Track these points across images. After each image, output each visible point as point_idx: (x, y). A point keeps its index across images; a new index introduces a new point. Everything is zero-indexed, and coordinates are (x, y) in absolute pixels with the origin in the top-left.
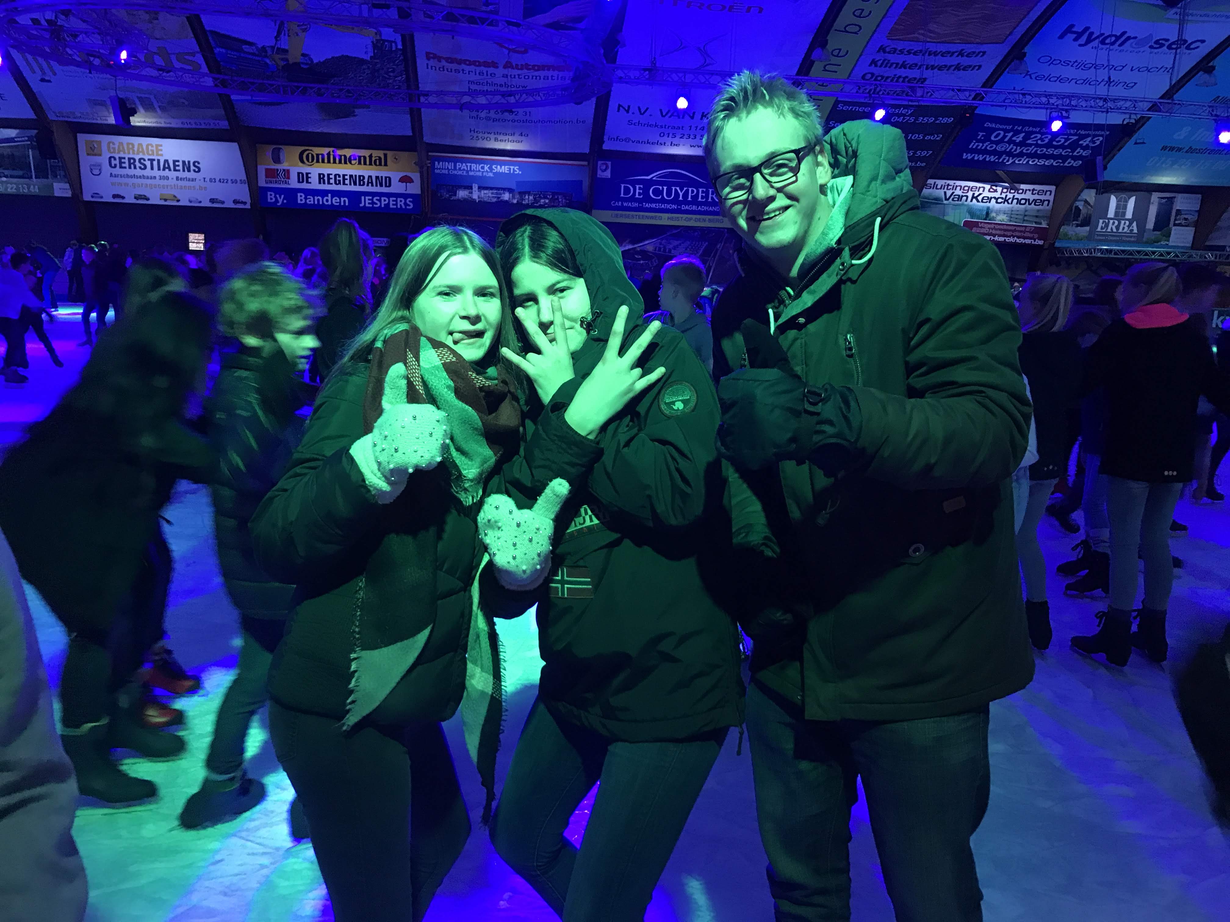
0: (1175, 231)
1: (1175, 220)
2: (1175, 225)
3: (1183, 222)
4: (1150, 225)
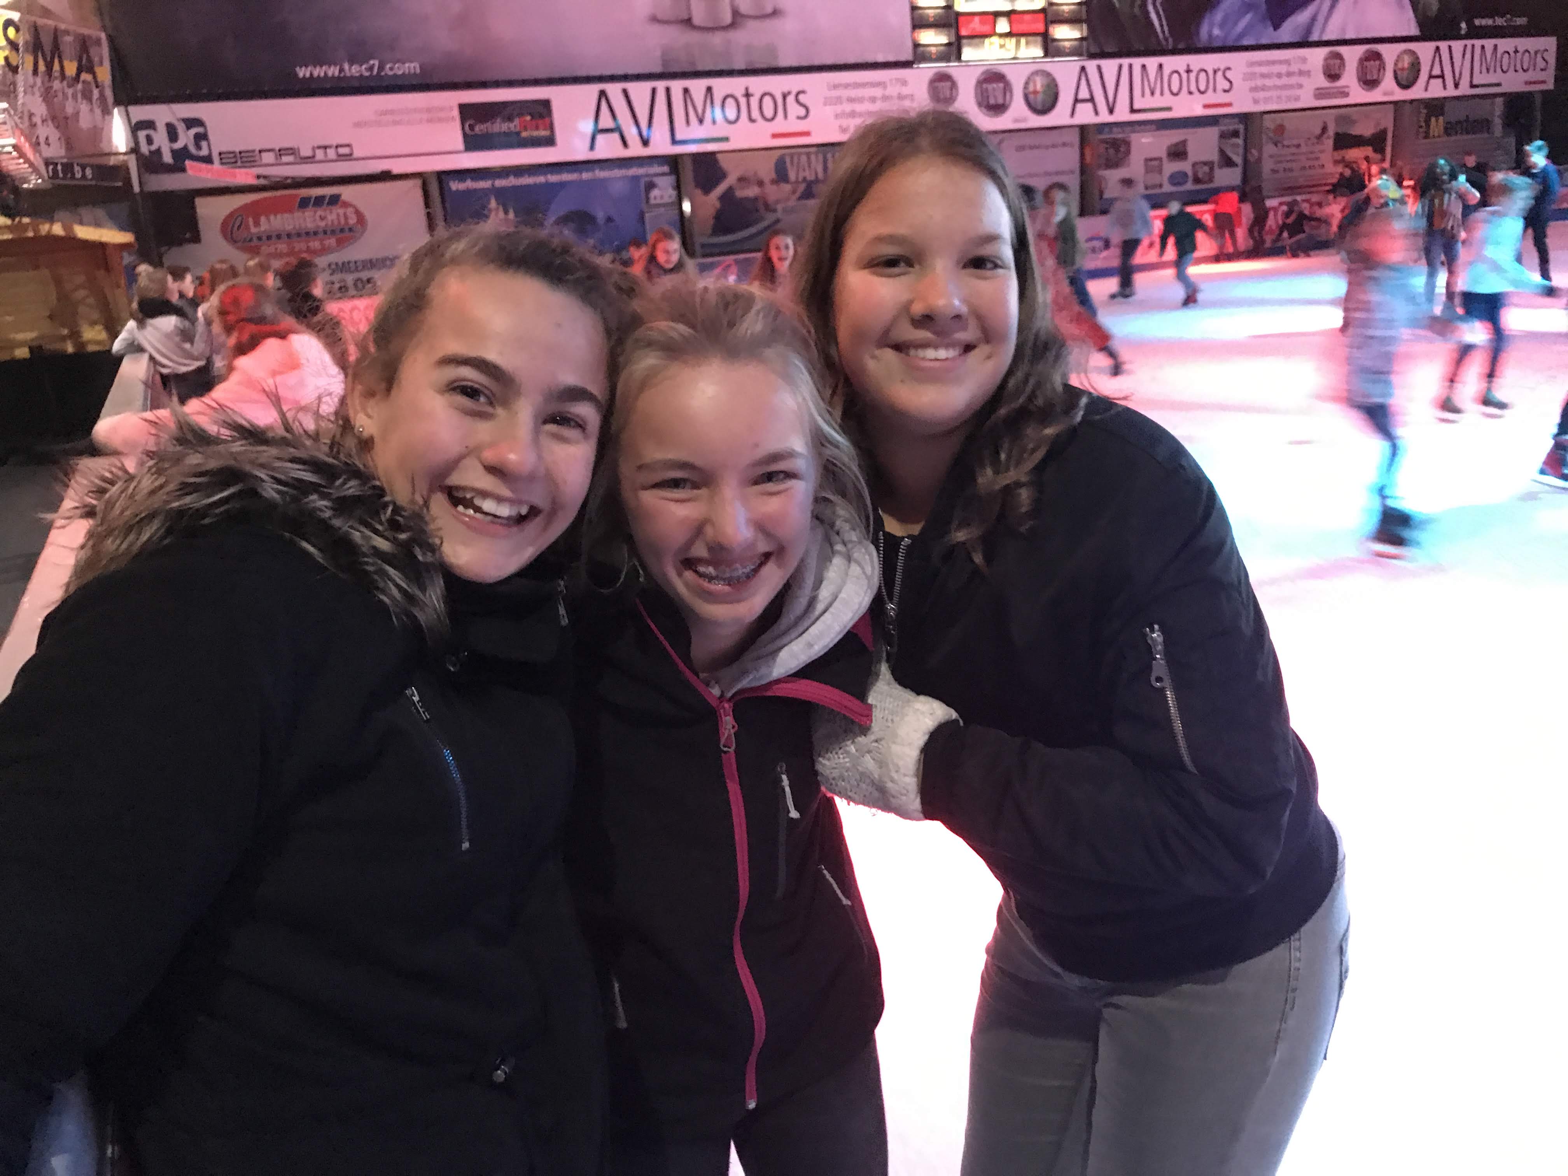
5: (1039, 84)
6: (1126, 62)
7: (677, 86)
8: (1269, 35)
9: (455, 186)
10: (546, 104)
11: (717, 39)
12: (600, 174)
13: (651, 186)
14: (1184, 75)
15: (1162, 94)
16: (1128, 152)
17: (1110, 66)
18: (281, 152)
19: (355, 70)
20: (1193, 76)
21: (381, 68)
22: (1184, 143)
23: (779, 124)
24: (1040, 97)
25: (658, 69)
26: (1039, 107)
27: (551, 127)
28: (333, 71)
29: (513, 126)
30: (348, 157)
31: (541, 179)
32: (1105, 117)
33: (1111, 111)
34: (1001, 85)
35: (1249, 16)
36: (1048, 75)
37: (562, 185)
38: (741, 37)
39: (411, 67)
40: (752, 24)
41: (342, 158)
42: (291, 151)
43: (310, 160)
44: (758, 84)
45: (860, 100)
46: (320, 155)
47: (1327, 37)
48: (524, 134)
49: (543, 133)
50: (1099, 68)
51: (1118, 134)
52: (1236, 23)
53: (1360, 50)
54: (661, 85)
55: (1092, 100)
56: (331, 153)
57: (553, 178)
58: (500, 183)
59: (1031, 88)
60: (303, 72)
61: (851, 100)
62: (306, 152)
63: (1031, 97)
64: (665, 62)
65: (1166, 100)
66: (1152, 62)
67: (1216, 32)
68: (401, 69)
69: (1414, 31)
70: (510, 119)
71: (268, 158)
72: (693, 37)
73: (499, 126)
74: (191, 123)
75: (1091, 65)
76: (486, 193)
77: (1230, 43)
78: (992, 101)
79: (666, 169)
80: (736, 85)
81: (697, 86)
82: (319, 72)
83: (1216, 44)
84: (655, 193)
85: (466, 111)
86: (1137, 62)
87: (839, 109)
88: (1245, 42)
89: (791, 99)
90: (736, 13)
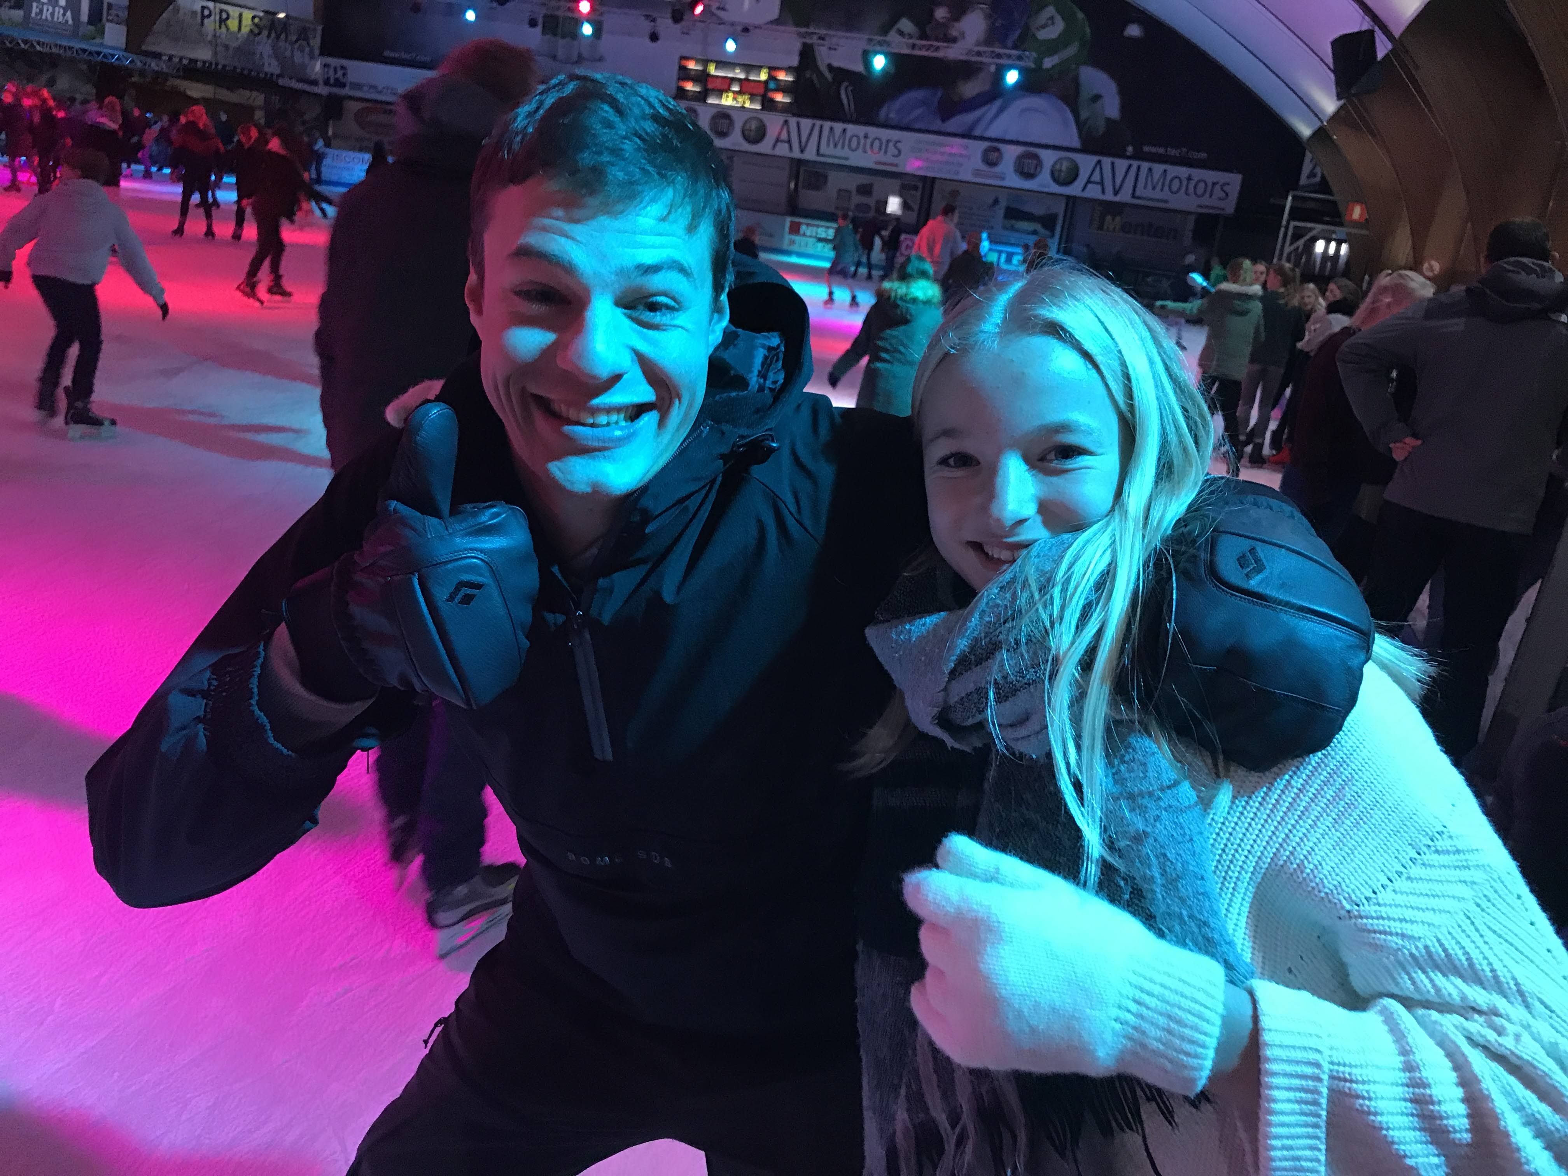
0: (109, 27)
1: (108, 14)
2: (108, 20)
3: (116, 19)
4: (84, 18)
5: (754, 125)
6: (818, 123)
8: (938, 125)
14: (862, 141)
15: (843, 147)
16: (825, 182)
17: (806, 123)
18: (372, 86)
19: (404, 56)
20: (869, 141)
21: (415, 56)
22: (871, 186)
24: (752, 134)
26: (752, 139)
28: (397, 55)
32: (799, 155)
33: (802, 151)
34: (728, 121)
35: (922, 110)
36: (761, 121)
39: (428, 59)
42: (375, 87)
43: (380, 92)
46: (384, 90)
47: (991, 133)
50: (798, 124)
52: (910, 112)
53: (1020, 149)
55: (789, 142)
56: (389, 91)
59: (747, 127)
60: (387, 53)
62: (380, 88)
63: (747, 132)
65: (846, 152)
66: (838, 127)
67: (892, 115)
68: (423, 59)
69: (1076, 143)
71: (366, 88)
74: (343, 68)
75: (793, 121)
77: (903, 125)
78: (720, 129)
82: (392, 55)
83: (891, 123)
86: (827, 125)
88: (917, 126)
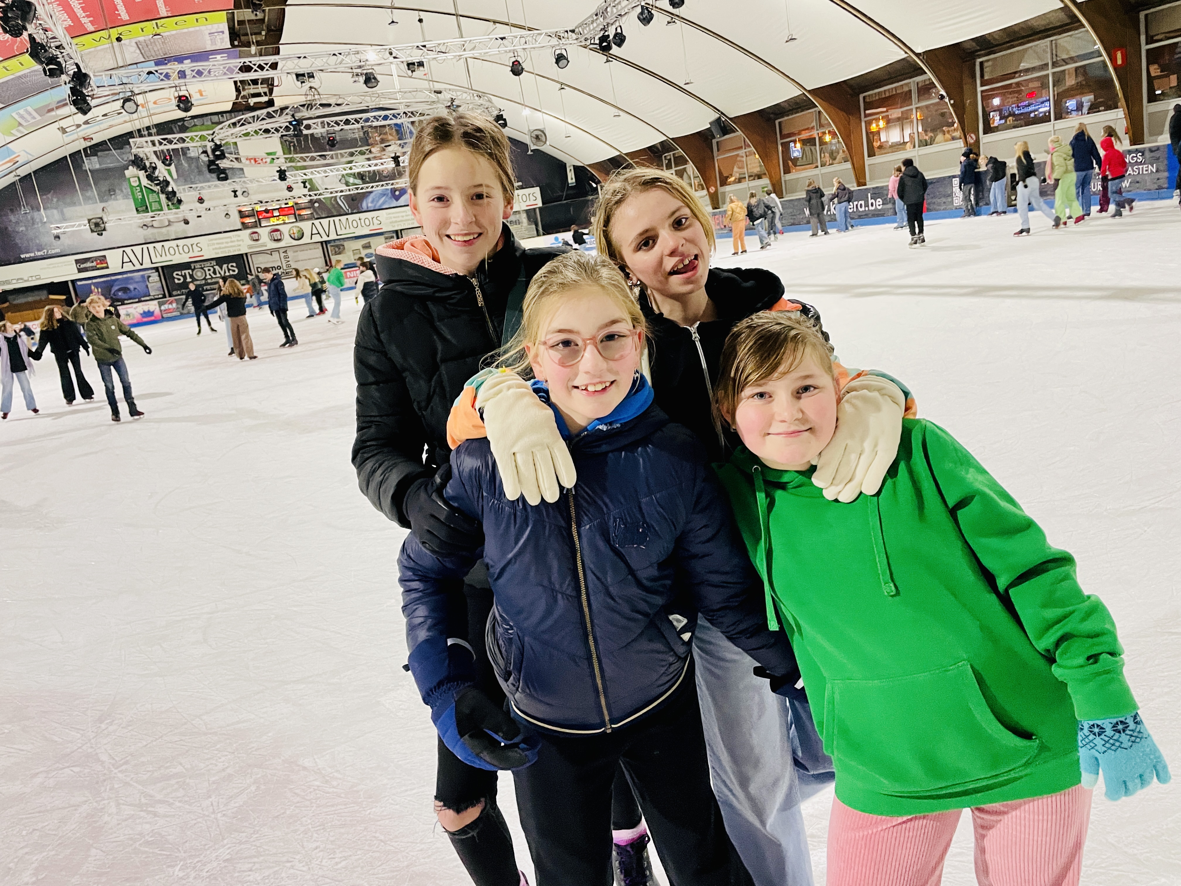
5: (295, 231)
6: (331, 219)
7: (151, 246)
8: (395, 203)
9: (79, 283)
10: (105, 256)
11: (164, 230)
12: (129, 275)
13: (149, 277)
14: (358, 221)
15: (350, 228)
16: (344, 249)
17: (325, 222)
18: (18, 279)
19: (39, 254)
20: (362, 221)
21: (47, 252)
22: (369, 243)
23: (191, 254)
24: (296, 235)
25: (144, 242)
26: (296, 238)
27: (107, 263)
28: (32, 255)
29: (94, 264)
30: (40, 279)
31: (109, 279)
32: (325, 238)
33: (328, 236)
34: (279, 233)
35: (384, 198)
36: (298, 227)
37: (117, 279)
38: (171, 229)
39: (58, 251)
40: (175, 224)
41: (37, 279)
42: (22, 279)
43: (28, 281)
44: (180, 242)
45: (222, 243)
46: (30, 279)
48: (98, 266)
49: (105, 265)
50: (320, 222)
51: (338, 243)
52: (378, 201)
54: (145, 246)
55: (319, 233)
56: (34, 278)
57: (113, 278)
58: (94, 281)
59: (292, 232)
60: (23, 256)
61: (218, 244)
62: (26, 279)
63: (293, 236)
64: (145, 240)
65: (352, 230)
66: (343, 218)
67: (370, 205)
68: (53, 252)
70: (92, 262)
71: (14, 281)
72: (155, 230)
73: (88, 265)
75: (317, 222)
76: (90, 284)
77: (377, 208)
78: (276, 238)
79: (154, 271)
80: (174, 243)
81: (158, 245)
82: (28, 255)
83: (369, 209)
84: (150, 279)
85: (77, 261)
86: (337, 219)
87: (214, 247)
88: (384, 207)
89: (194, 246)
90: (169, 221)
